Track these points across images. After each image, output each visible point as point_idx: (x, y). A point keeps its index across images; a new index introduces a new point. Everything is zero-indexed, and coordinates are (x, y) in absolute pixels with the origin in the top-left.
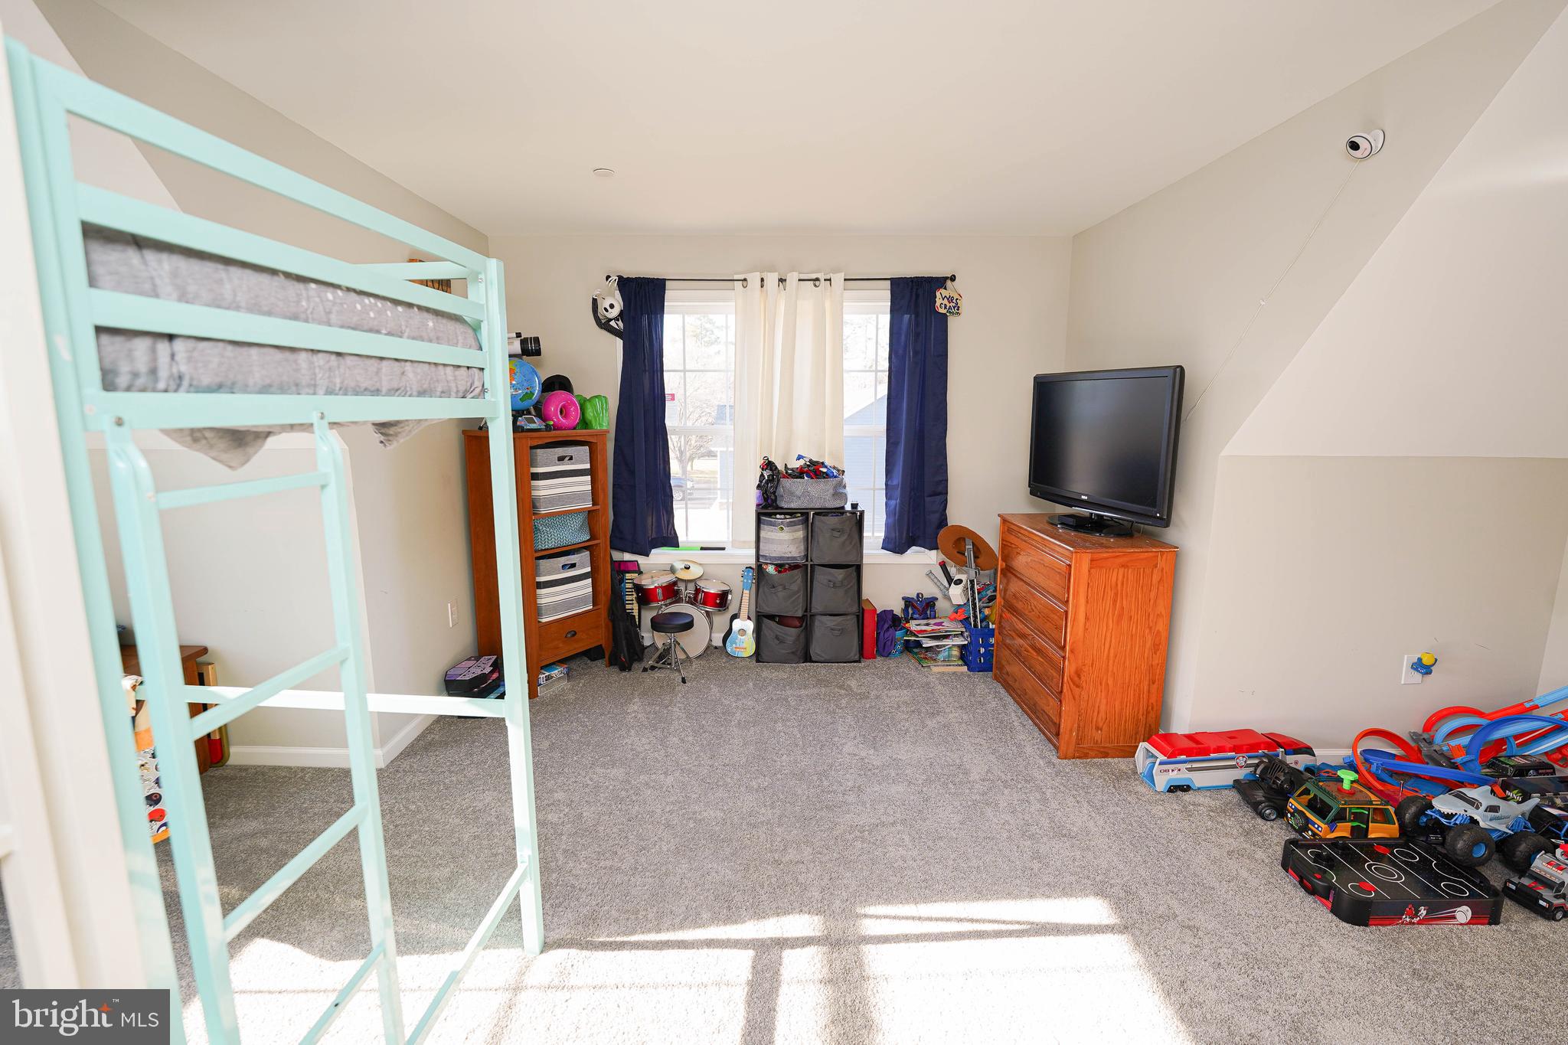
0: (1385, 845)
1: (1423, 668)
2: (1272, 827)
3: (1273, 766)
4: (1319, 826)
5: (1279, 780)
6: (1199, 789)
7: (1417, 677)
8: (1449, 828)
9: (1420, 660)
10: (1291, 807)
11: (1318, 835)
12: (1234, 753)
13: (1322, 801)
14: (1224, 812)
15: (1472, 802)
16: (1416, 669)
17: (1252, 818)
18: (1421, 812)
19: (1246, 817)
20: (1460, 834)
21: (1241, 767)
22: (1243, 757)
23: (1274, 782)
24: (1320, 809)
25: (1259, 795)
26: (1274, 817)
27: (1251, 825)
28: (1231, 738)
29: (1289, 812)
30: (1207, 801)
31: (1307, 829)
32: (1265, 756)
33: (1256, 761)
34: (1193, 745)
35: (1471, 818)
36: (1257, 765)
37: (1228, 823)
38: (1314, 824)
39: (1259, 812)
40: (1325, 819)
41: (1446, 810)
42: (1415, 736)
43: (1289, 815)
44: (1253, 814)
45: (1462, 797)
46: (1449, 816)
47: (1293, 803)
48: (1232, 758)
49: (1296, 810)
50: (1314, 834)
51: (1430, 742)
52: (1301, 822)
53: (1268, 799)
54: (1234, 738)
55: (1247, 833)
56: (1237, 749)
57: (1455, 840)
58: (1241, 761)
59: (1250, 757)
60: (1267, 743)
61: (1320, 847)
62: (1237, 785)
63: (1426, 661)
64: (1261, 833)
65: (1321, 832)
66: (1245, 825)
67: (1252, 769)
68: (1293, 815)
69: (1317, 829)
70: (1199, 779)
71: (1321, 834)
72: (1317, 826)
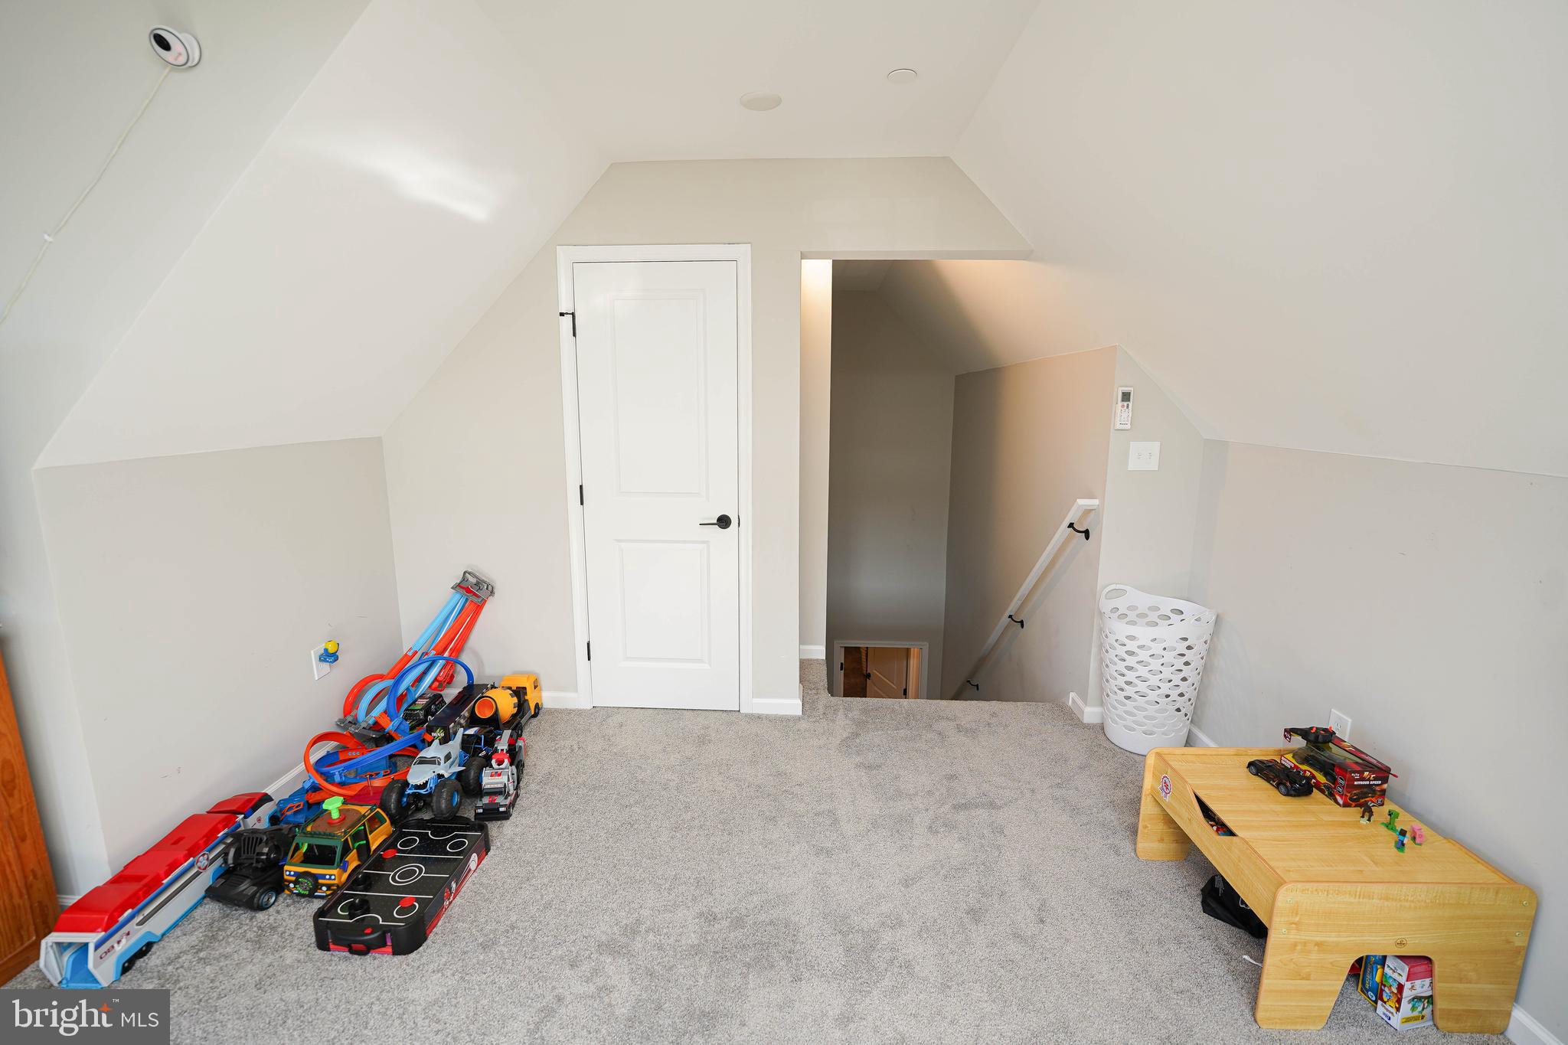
0: (388, 848)
1: (329, 657)
2: (278, 912)
3: (245, 841)
4: (331, 875)
5: (263, 854)
6: (163, 935)
7: (326, 666)
8: (430, 795)
9: (326, 650)
10: (290, 875)
11: (333, 885)
12: (192, 859)
13: (318, 846)
14: (214, 938)
15: (432, 761)
16: (325, 661)
17: (251, 919)
18: (401, 794)
19: (243, 922)
20: (440, 796)
21: (205, 869)
22: (204, 855)
23: (258, 861)
24: (322, 856)
25: (246, 887)
26: (274, 898)
27: (255, 929)
28: (176, 842)
29: (290, 882)
30: (184, 943)
31: (317, 887)
32: (226, 836)
33: (221, 847)
34: (132, 888)
35: (438, 775)
36: (225, 853)
37: (228, 950)
38: (323, 876)
39: (256, 906)
40: (333, 864)
41: (420, 782)
42: (341, 723)
43: (292, 885)
44: (249, 914)
45: (424, 761)
46: (424, 786)
47: (290, 870)
48: (192, 866)
49: (298, 875)
50: (329, 887)
51: (354, 722)
52: (308, 883)
53: (259, 884)
54: (181, 839)
55: (258, 943)
56: (193, 852)
57: (439, 802)
58: (203, 861)
59: (210, 851)
60: (223, 820)
61: (345, 897)
62: (212, 894)
63: (331, 650)
64: (273, 928)
65: (334, 879)
66: (250, 935)
67: (220, 861)
68: (296, 883)
69: (330, 879)
70: (157, 925)
71: (336, 882)
72: (328, 877)
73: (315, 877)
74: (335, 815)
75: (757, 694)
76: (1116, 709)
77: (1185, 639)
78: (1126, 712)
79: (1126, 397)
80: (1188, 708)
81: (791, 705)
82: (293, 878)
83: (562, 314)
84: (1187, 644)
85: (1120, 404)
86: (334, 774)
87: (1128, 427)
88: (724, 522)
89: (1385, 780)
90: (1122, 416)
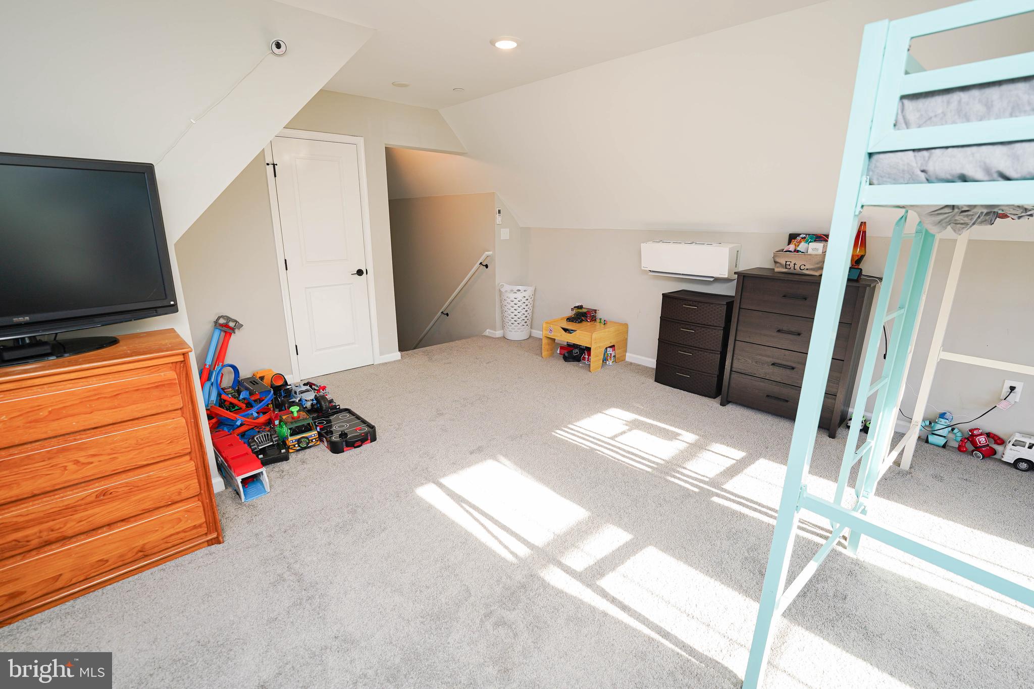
29: (294, 445)
31: (310, 441)
43: (296, 446)
47: (292, 440)
49: (298, 440)
52: (305, 441)
68: (299, 443)
72: (313, 436)
73: (306, 438)
74: (295, 414)
75: (381, 354)
76: (508, 328)
77: (525, 297)
78: (512, 329)
79: (499, 212)
80: (528, 323)
81: (397, 355)
82: (296, 443)
83: (268, 164)
84: (526, 298)
85: (498, 214)
86: (252, 414)
87: (501, 223)
88: (360, 272)
89: (596, 313)
90: (498, 219)
